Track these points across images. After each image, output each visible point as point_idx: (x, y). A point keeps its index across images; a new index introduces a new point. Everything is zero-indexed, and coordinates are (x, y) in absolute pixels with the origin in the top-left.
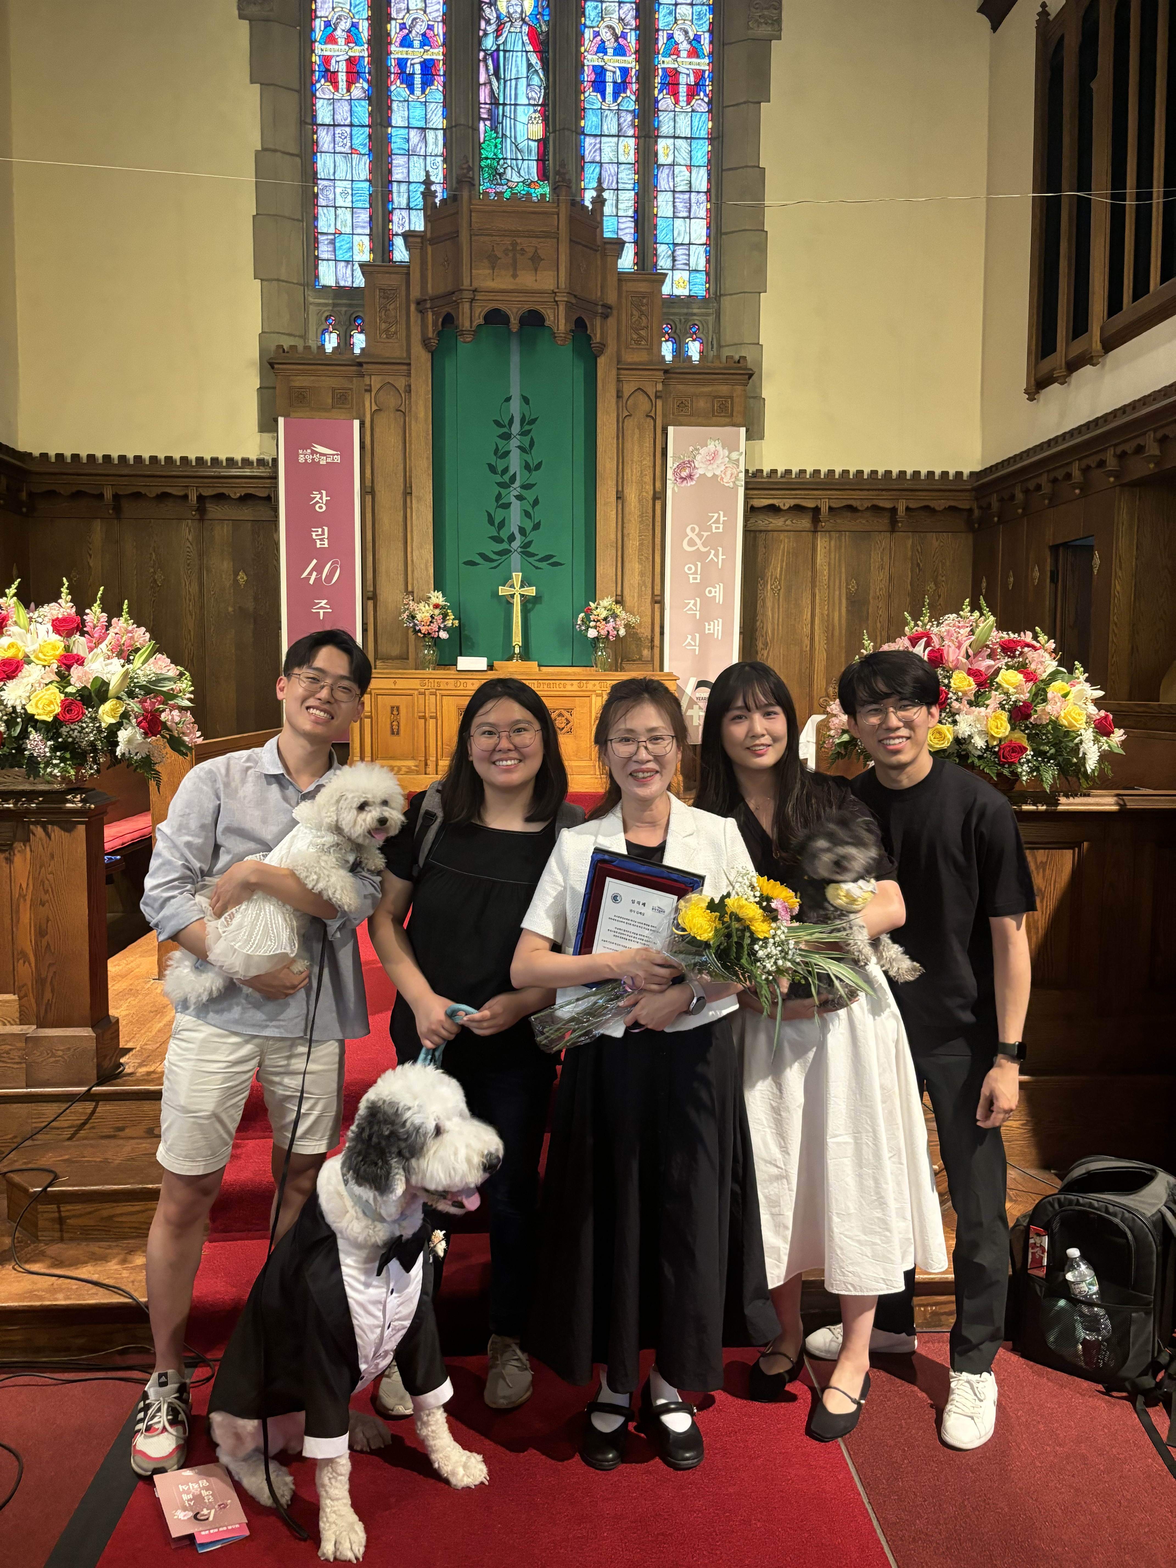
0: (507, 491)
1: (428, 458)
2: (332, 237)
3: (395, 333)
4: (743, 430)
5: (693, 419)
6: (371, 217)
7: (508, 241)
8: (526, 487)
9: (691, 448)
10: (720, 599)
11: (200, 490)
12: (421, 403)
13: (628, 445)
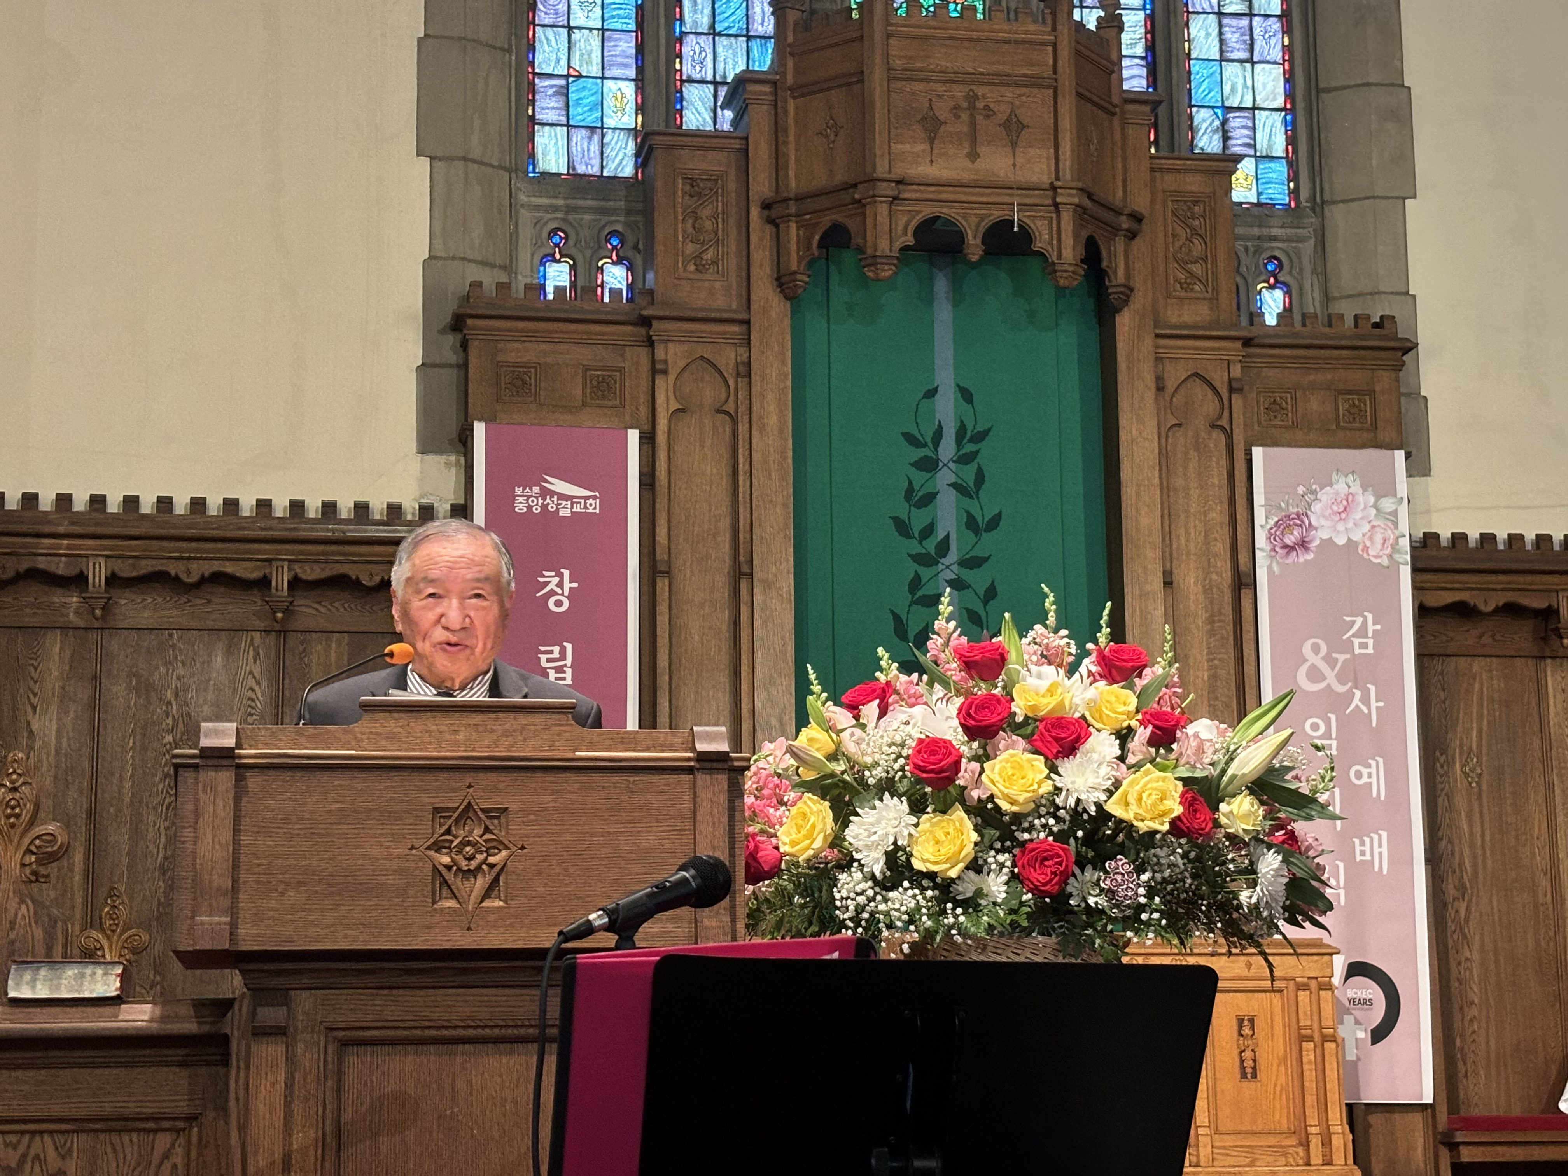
0: (931, 571)
1: (785, 505)
2: (563, 82)
3: (715, 263)
4: (1400, 455)
5: (1299, 434)
6: (640, 49)
7: (959, 92)
8: (971, 563)
9: (1301, 490)
10: (1379, 789)
11: (297, 568)
12: (770, 396)
13: (1180, 482)
